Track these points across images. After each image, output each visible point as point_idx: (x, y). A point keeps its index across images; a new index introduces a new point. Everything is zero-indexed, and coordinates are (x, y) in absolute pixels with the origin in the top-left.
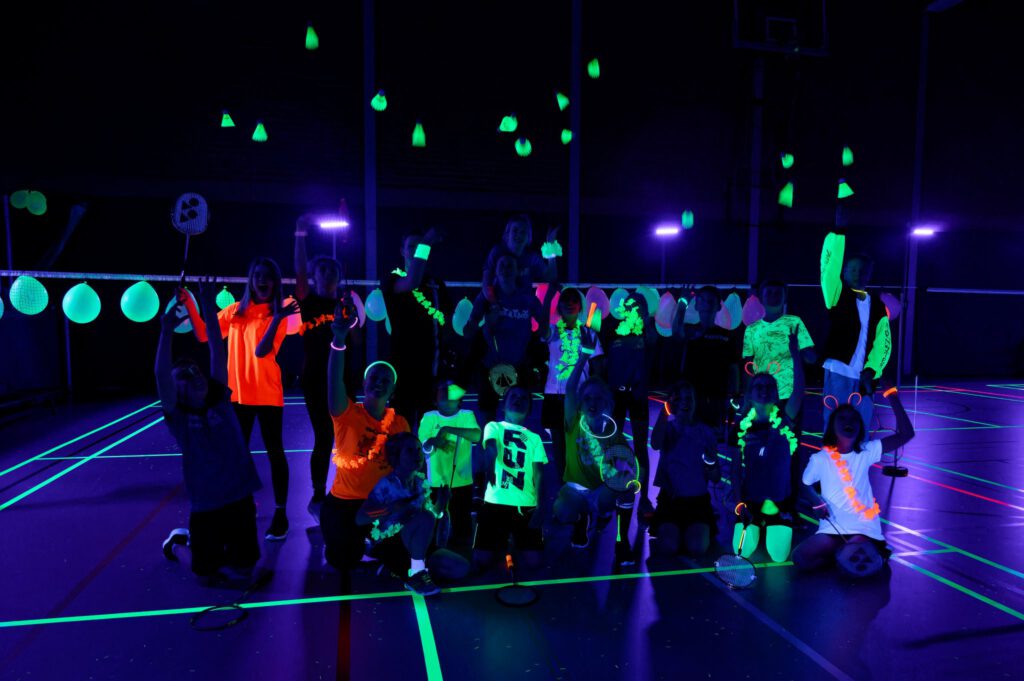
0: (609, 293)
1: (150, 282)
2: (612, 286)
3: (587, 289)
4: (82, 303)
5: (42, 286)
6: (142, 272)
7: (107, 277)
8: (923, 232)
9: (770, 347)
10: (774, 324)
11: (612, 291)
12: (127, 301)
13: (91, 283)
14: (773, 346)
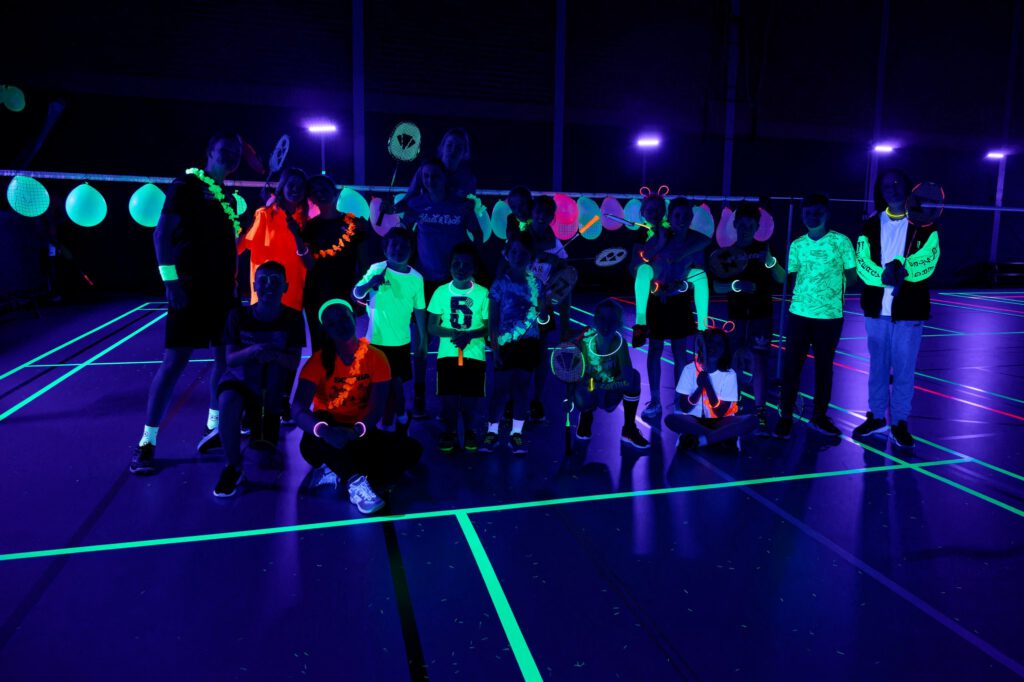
0: (623, 203)
1: (156, 184)
2: (630, 196)
3: (603, 199)
4: (86, 206)
5: (42, 187)
6: (149, 174)
7: (109, 178)
8: (884, 149)
9: (811, 267)
10: (819, 241)
11: (626, 201)
12: (135, 204)
13: (93, 184)
14: (814, 266)
